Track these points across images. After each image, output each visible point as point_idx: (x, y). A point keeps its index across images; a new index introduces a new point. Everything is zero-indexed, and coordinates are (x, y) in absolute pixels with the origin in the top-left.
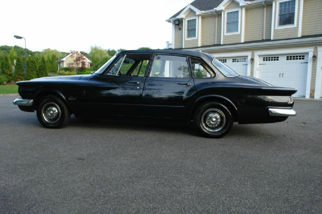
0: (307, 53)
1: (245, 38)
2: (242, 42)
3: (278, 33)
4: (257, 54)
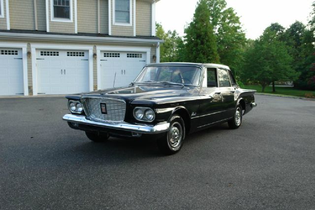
0: (88, 51)
1: (10, 25)
2: (9, 28)
3: (55, 25)
4: (34, 46)
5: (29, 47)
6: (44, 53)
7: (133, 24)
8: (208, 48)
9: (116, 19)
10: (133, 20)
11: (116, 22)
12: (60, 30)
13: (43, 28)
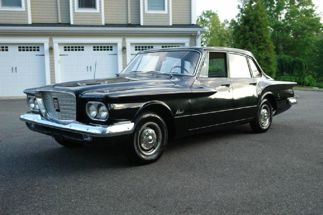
0: (116, 44)
1: (32, 18)
2: (30, 22)
3: (80, 17)
4: (56, 41)
5: (51, 43)
6: (68, 48)
7: (169, 11)
8: (259, 35)
9: (149, 6)
10: (168, 6)
11: (149, 9)
12: (86, 22)
13: (67, 20)
